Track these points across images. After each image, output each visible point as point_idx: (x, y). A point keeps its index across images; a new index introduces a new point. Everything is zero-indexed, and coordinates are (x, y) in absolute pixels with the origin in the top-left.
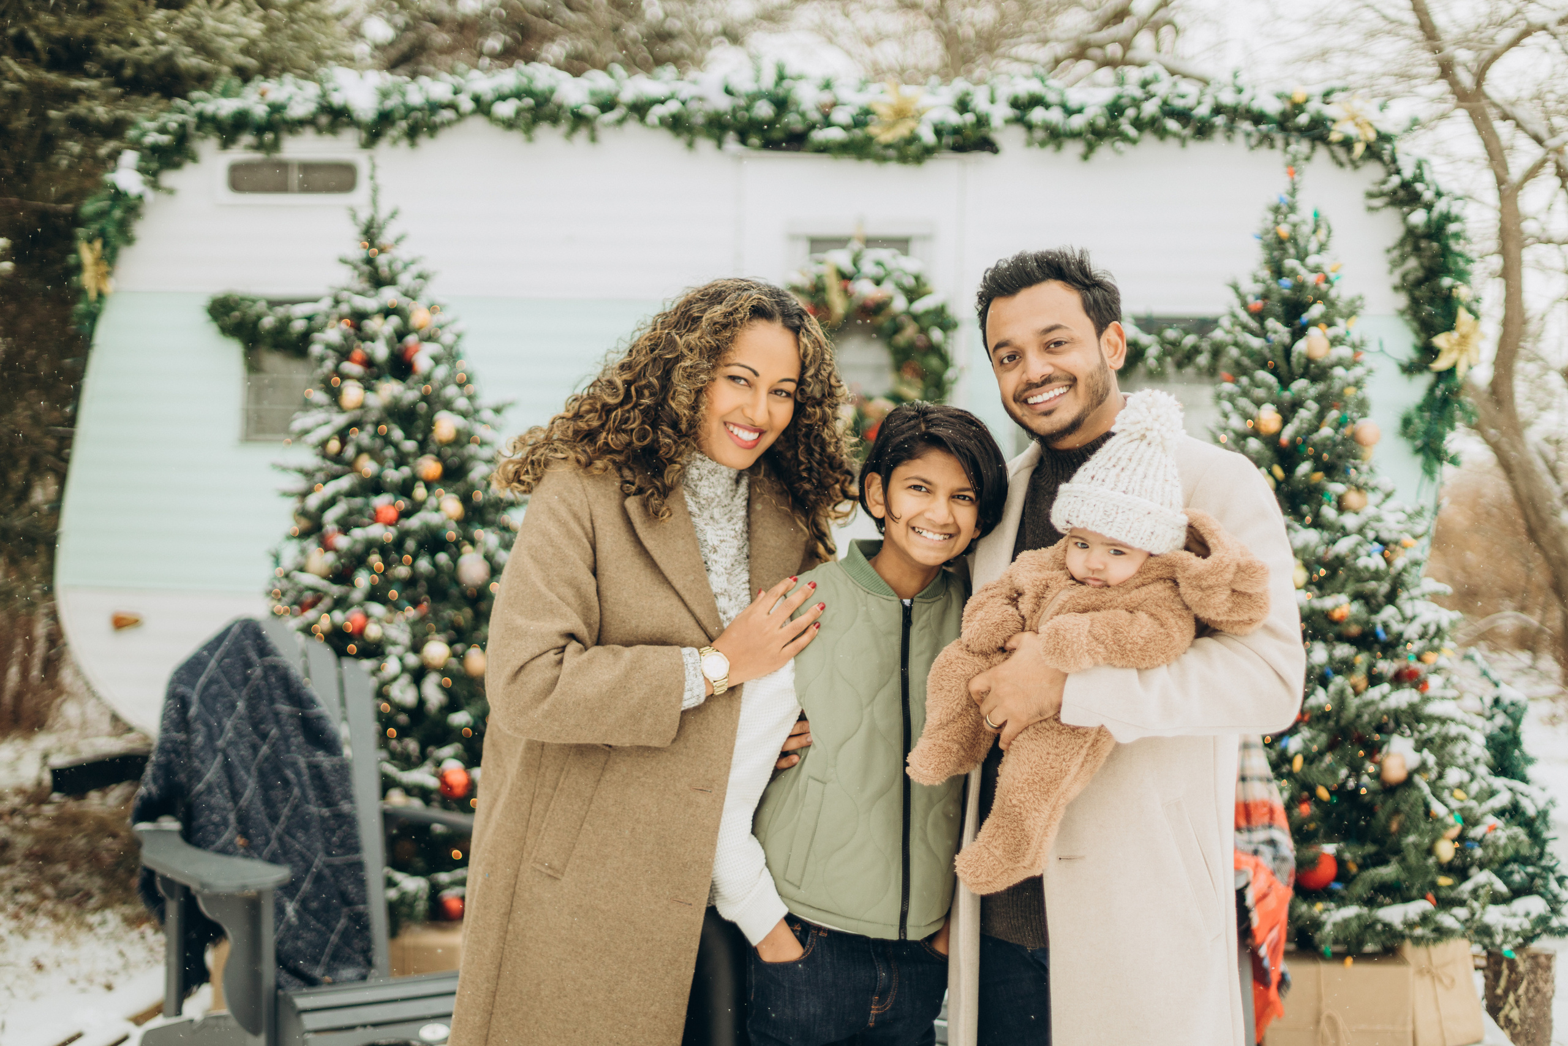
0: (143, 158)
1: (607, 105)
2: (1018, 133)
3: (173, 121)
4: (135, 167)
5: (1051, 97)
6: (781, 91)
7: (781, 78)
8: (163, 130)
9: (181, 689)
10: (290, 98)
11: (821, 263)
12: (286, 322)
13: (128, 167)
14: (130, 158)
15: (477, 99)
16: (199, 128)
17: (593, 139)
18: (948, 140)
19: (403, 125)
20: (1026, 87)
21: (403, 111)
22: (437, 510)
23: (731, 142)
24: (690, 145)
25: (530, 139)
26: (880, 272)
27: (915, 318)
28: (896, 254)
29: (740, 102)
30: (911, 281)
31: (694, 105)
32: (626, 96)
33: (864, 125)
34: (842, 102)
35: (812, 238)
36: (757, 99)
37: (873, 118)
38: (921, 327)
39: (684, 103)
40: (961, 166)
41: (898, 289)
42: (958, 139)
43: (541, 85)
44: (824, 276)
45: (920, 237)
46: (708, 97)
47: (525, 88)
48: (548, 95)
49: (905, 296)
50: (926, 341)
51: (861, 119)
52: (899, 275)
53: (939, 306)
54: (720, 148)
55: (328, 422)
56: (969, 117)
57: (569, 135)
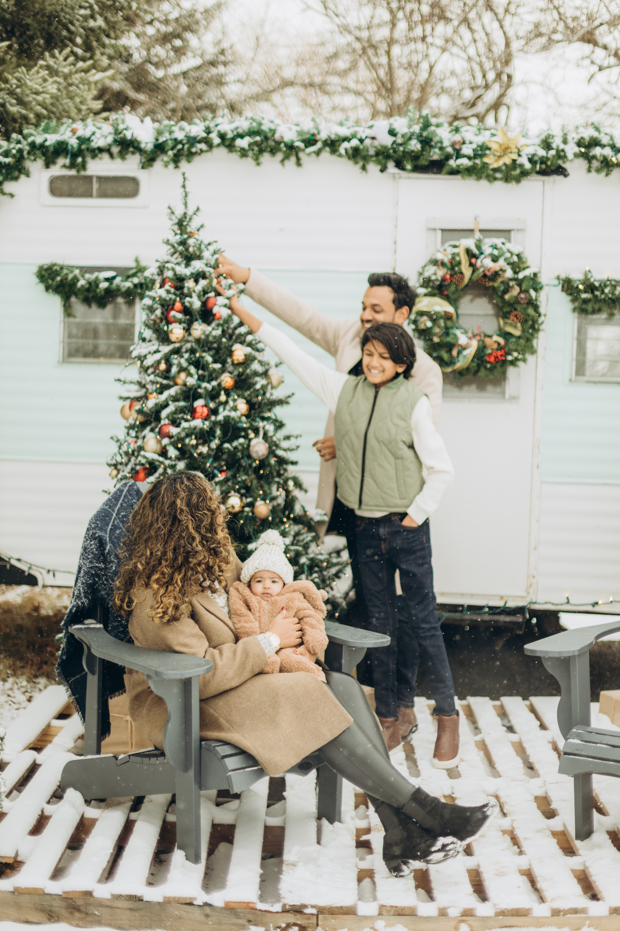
1: (310, 142)
2: (583, 163)
3: (14, 148)
5: (605, 140)
6: (425, 134)
7: (426, 125)
8: (6, 154)
9: (99, 533)
10: (93, 134)
11: (455, 246)
12: (96, 283)
15: (222, 136)
16: (29, 153)
17: (298, 164)
18: (538, 167)
19: (171, 153)
20: (588, 133)
21: (170, 144)
22: (235, 409)
23: (391, 168)
24: (364, 168)
25: (258, 164)
26: (496, 252)
27: (520, 283)
28: (503, 240)
29: (400, 140)
30: (515, 259)
31: (368, 142)
32: (323, 136)
33: (482, 156)
34: (467, 142)
35: (443, 230)
36: (410, 139)
37: (488, 152)
38: (521, 290)
39: (361, 141)
40: (544, 185)
41: (508, 264)
42: (544, 166)
43: (265, 128)
44: (458, 254)
45: (518, 230)
46: (378, 137)
47: (256, 129)
48: (269, 135)
49: (512, 269)
50: (526, 298)
51: (480, 153)
52: (508, 255)
53: (532, 276)
54: (382, 171)
55: (157, 351)
56: (553, 153)
57: (282, 161)
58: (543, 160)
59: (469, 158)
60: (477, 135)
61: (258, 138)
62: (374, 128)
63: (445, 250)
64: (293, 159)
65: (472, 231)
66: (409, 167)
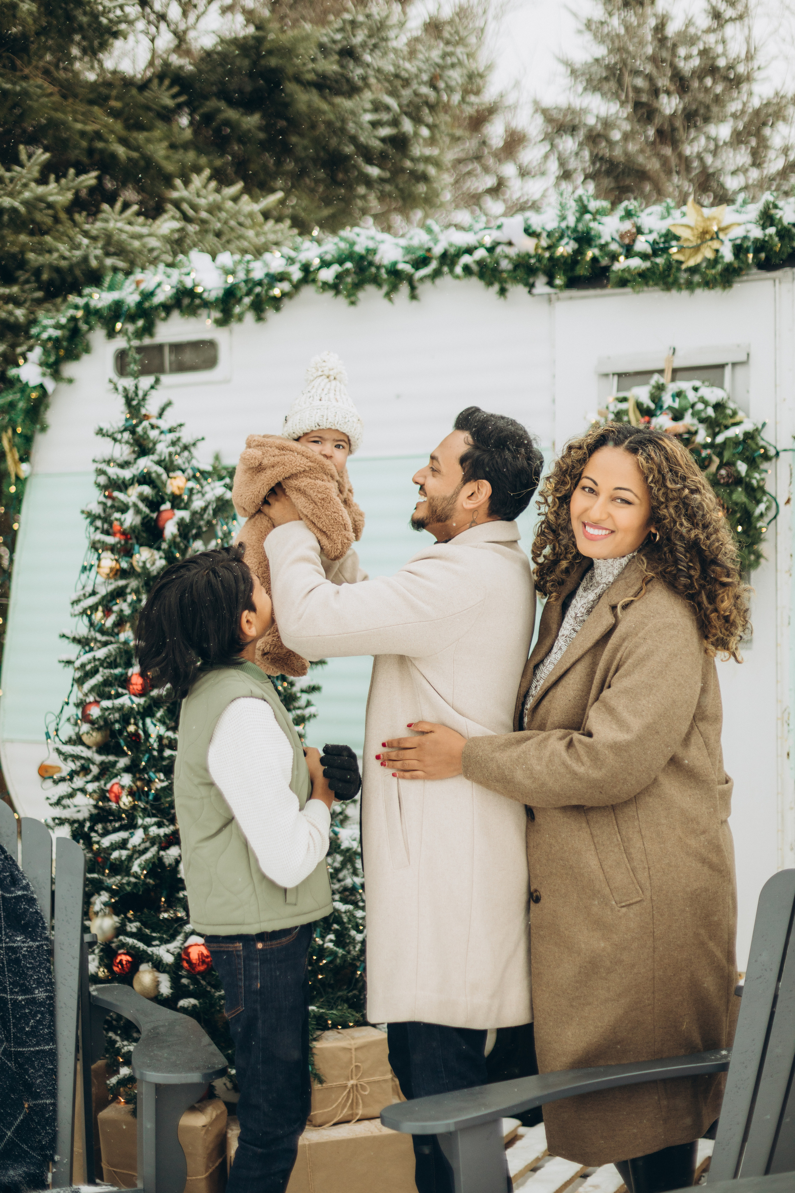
0: (46, 352)
1: (421, 262)
3: (66, 317)
4: (38, 362)
6: (580, 227)
7: (582, 213)
8: (58, 326)
10: (159, 285)
11: (624, 400)
13: (33, 363)
14: (36, 354)
15: (306, 268)
16: (87, 320)
17: (413, 297)
18: (750, 258)
19: (247, 300)
21: (244, 288)
23: (541, 286)
24: (503, 291)
25: (354, 304)
26: (676, 405)
27: (719, 449)
28: (697, 383)
29: (544, 242)
30: (710, 412)
31: (499, 250)
32: (438, 250)
33: (665, 250)
34: (646, 231)
35: (620, 375)
36: (561, 237)
37: (674, 243)
38: (721, 462)
39: (491, 250)
40: (775, 285)
41: (701, 421)
42: (763, 255)
43: (359, 249)
44: (626, 412)
45: (734, 364)
46: (514, 241)
47: (347, 252)
48: (370, 258)
49: (707, 428)
50: (728, 476)
51: (662, 246)
52: (700, 406)
53: (741, 437)
54: (530, 292)
55: (94, 593)
56: (772, 230)
57: (388, 295)
58: (761, 246)
59: (644, 257)
60: (663, 218)
61: (349, 265)
62: (504, 228)
63: (607, 408)
64: (404, 288)
65: (661, 372)
66: (559, 281)
